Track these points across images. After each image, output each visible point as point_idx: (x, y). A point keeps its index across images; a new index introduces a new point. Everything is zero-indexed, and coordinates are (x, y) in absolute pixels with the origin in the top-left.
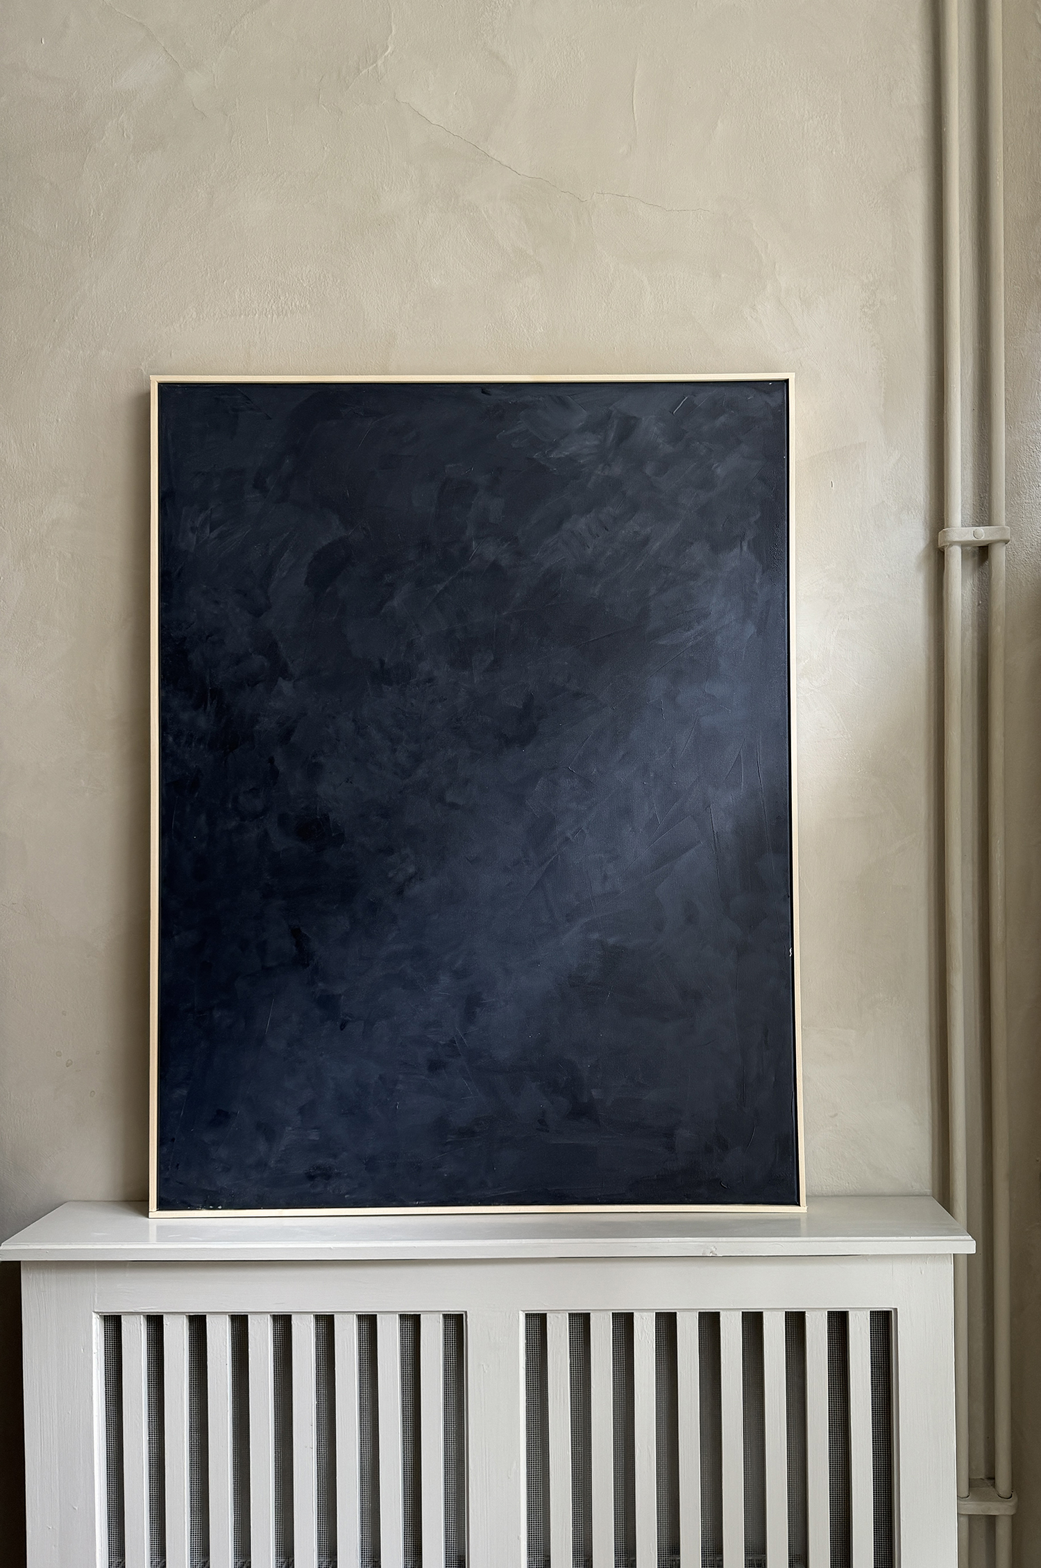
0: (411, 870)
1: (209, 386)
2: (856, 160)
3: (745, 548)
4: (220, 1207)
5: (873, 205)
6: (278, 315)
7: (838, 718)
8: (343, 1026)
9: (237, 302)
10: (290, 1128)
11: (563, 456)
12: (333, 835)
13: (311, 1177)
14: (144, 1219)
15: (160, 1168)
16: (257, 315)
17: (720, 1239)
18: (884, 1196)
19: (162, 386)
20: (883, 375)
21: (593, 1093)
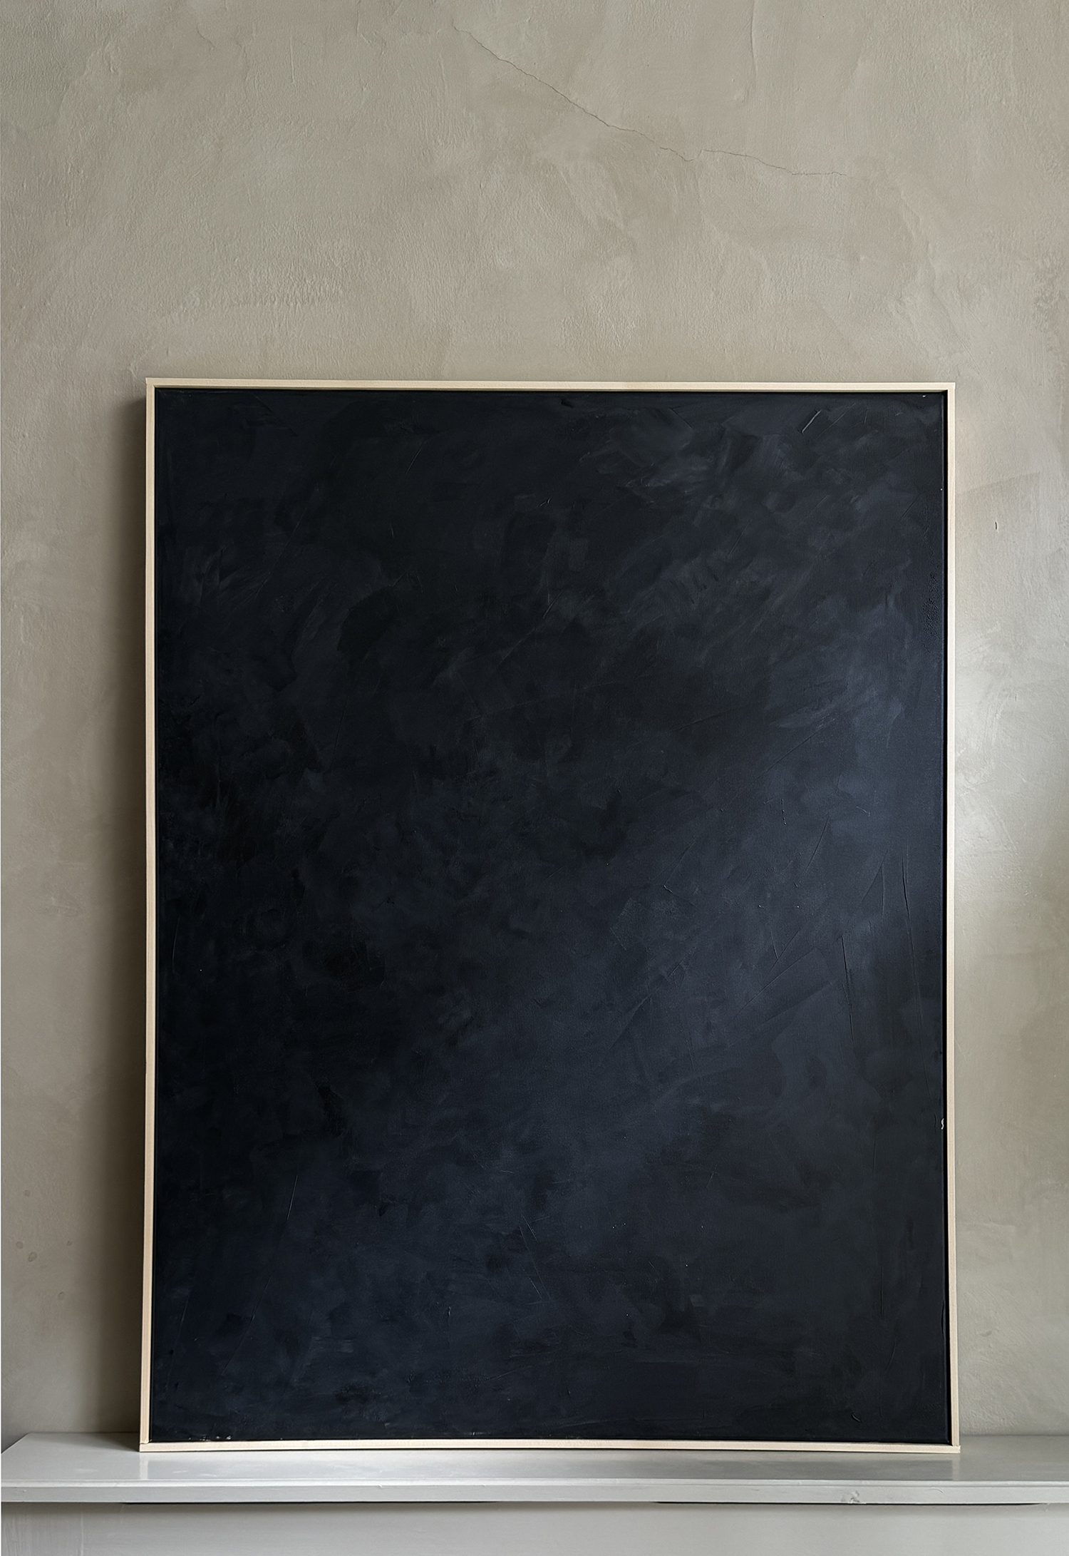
0: (466, 1015)
1: (220, 392)
2: (1031, 112)
3: (891, 603)
4: (229, 1438)
5: (1051, 170)
6: (303, 303)
7: (1001, 825)
8: (382, 1211)
9: (251, 286)
10: (317, 1338)
11: (662, 485)
12: (371, 969)
13: (342, 1400)
14: (137, 1453)
15: (154, 1388)
16: (276, 303)
17: (864, 1482)
18: (1049, 1435)
19: (159, 391)
20: (1062, 387)
21: (692, 1300)
